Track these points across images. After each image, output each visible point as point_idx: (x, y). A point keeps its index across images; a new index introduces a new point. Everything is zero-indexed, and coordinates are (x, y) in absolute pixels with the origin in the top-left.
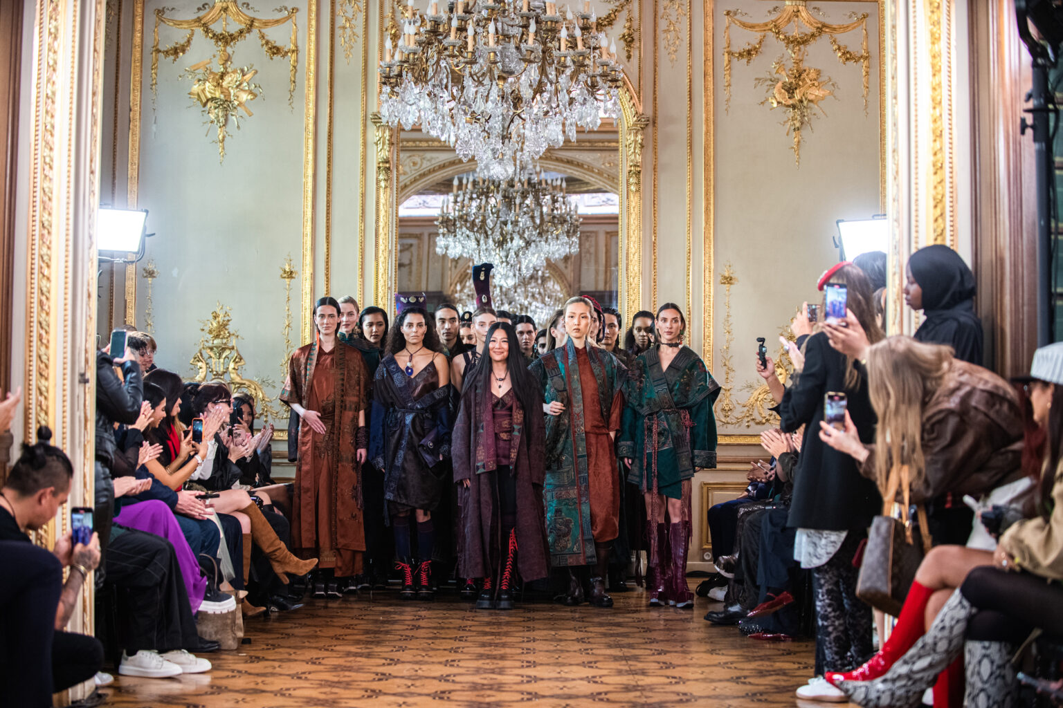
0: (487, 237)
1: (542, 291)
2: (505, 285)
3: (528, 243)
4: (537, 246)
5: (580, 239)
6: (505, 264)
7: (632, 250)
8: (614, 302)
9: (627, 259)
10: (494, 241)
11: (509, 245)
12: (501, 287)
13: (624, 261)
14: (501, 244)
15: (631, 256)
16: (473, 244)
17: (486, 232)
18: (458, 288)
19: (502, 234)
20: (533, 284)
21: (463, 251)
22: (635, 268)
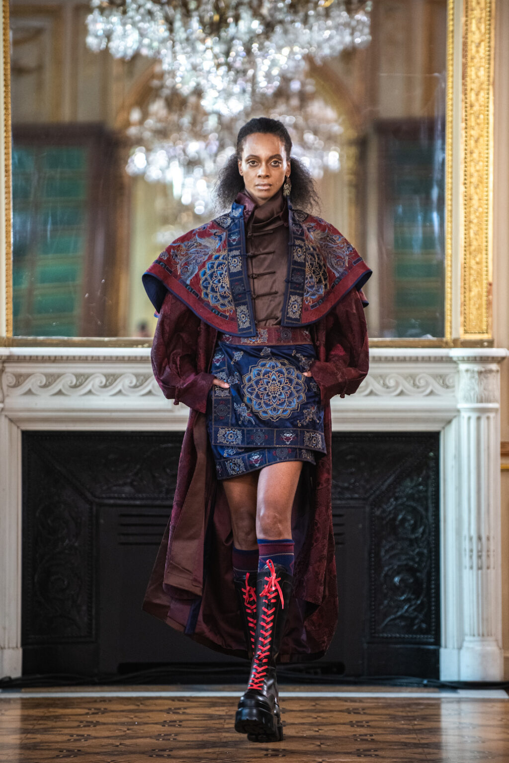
0: (187, 14)
1: (301, 121)
2: (225, 112)
3: (269, 27)
4: (286, 32)
5: (373, 15)
6: (224, 69)
7: (475, 37)
8: (439, 143)
9: (465, 56)
10: (201, 21)
11: (232, 30)
12: (220, 116)
13: (460, 60)
14: (215, 28)
15: (472, 48)
16: (161, 30)
17: (185, 5)
18: (135, 115)
19: (217, 8)
20: (282, 107)
21: (140, 42)
22: (479, 72)
